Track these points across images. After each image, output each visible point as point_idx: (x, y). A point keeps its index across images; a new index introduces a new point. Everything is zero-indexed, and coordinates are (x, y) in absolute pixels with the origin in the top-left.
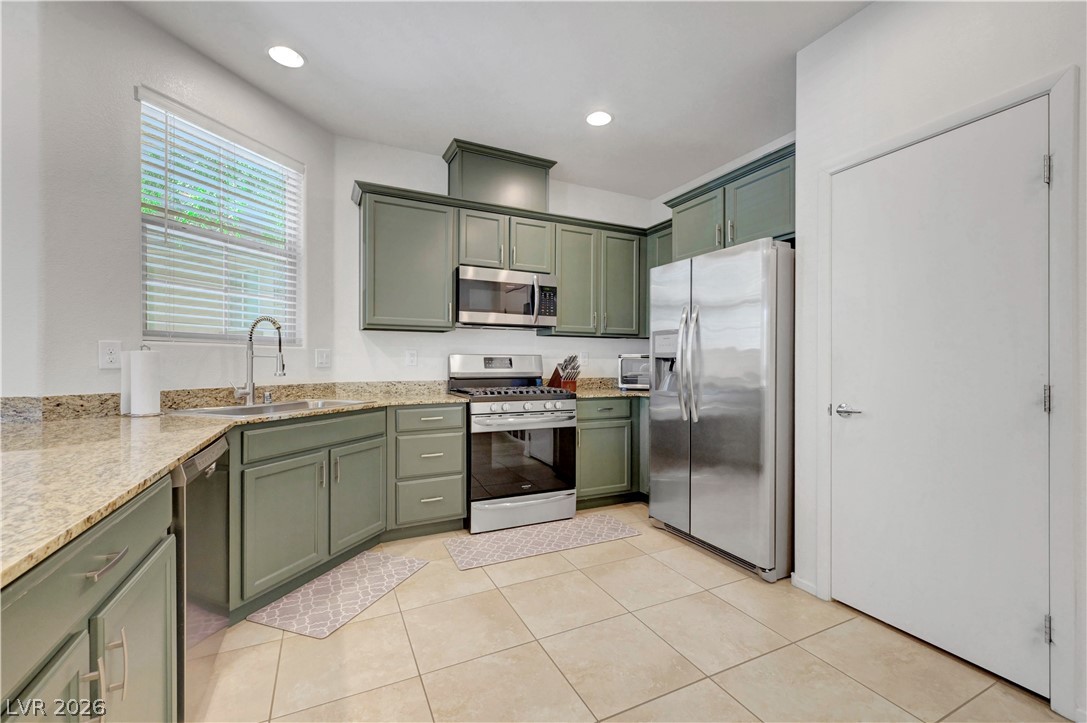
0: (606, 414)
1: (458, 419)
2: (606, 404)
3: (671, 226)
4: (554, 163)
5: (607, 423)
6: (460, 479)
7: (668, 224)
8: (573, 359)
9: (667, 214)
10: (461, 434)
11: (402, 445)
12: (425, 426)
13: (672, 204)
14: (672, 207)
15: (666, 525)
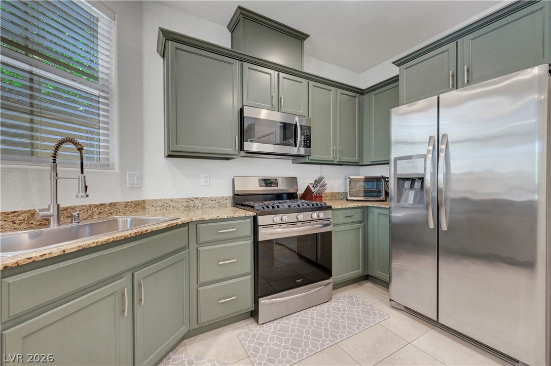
0: (349, 220)
1: (248, 230)
2: (348, 212)
3: (398, 80)
4: (308, 36)
5: (349, 227)
6: (249, 280)
7: (395, 79)
8: (320, 179)
9: (395, 71)
10: (249, 242)
11: (202, 255)
12: (222, 237)
13: (398, 63)
14: (398, 65)
15: (405, 307)
